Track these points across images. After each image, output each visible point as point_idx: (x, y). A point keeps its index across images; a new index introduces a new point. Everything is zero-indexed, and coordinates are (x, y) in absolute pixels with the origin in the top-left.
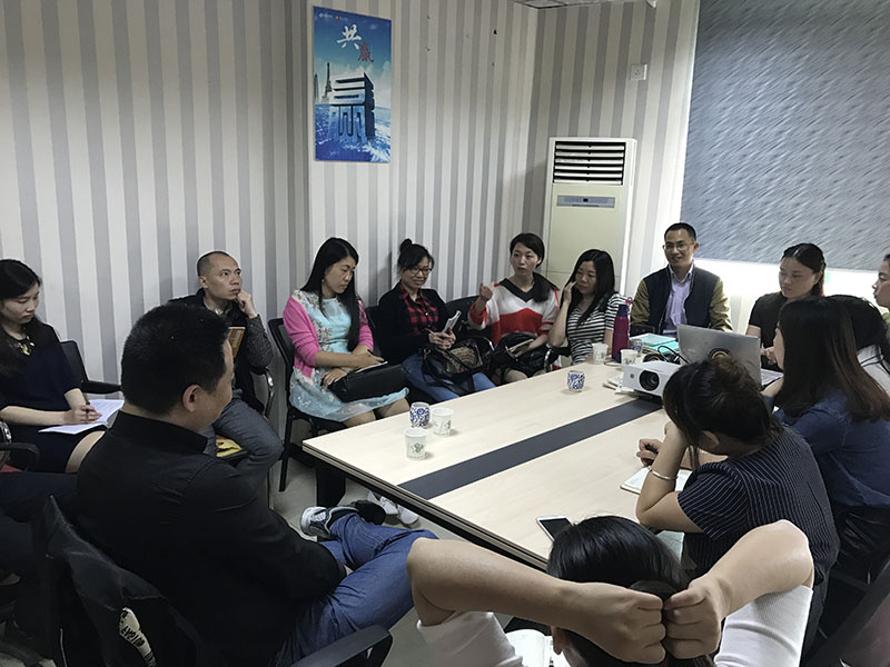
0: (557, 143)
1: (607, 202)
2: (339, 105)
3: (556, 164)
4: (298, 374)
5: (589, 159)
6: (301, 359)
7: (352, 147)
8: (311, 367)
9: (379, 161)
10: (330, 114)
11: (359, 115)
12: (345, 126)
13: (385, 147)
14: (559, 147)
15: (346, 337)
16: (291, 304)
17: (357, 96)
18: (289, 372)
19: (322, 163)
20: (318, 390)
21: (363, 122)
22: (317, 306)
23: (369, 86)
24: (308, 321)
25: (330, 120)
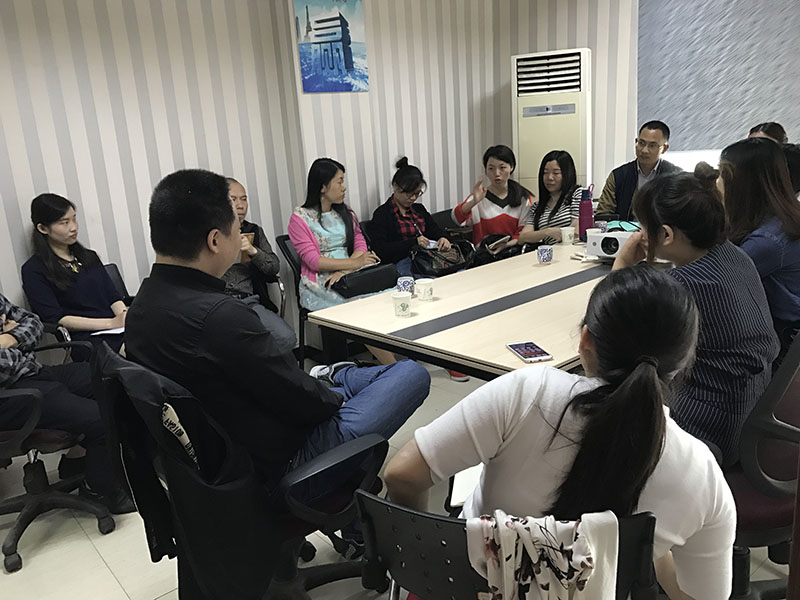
0: (518, 60)
1: (568, 109)
2: (319, 43)
3: (519, 79)
4: (305, 279)
5: (548, 71)
6: (307, 267)
7: (334, 79)
8: (315, 272)
9: (359, 90)
10: (312, 51)
11: (338, 50)
12: (327, 61)
13: (364, 77)
14: (520, 64)
16: (294, 220)
17: (335, 34)
19: (309, 95)
20: (322, 291)
21: (342, 57)
22: (316, 220)
23: (344, 24)
24: (309, 233)
25: (313, 56)
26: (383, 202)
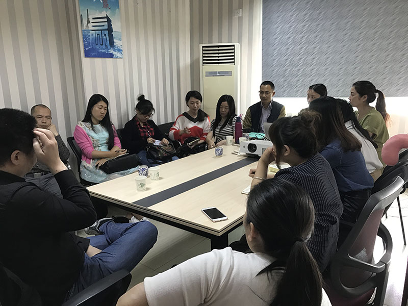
0: (203, 47)
1: (228, 73)
2: (95, 30)
3: (203, 57)
4: (84, 163)
5: (219, 53)
6: (85, 156)
7: (103, 51)
8: (90, 159)
9: (117, 57)
10: (91, 35)
11: (105, 35)
12: (99, 41)
13: (120, 51)
14: (204, 49)
15: (107, 143)
16: (77, 129)
17: (104, 26)
18: (79, 163)
19: (88, 59)
20: (94, 170)
21: (108, 39)
22: (91, 129)
23: (109, 21)
24: (87, 136)
25: (91, 38)
26: (130, 119)
